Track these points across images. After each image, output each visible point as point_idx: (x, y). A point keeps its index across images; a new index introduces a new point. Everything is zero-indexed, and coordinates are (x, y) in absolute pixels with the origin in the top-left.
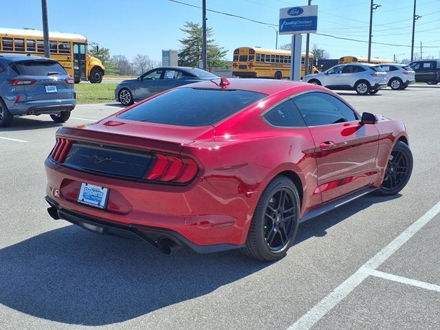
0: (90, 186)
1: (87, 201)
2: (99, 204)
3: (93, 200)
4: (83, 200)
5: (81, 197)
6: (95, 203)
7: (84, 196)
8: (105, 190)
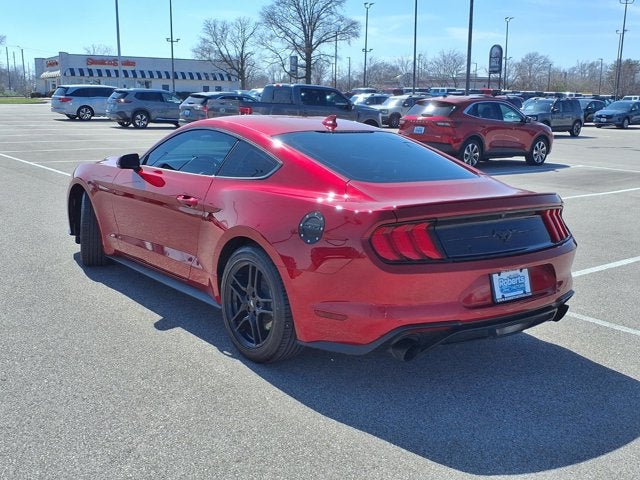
0: (504, 275)
1: (510, 296)
2: (525, 292)
3: (515, 290)
4: (503, 297)
5: (499, 296)
6: (519, 293)
7: (502, 291)
8: (525, 271)
